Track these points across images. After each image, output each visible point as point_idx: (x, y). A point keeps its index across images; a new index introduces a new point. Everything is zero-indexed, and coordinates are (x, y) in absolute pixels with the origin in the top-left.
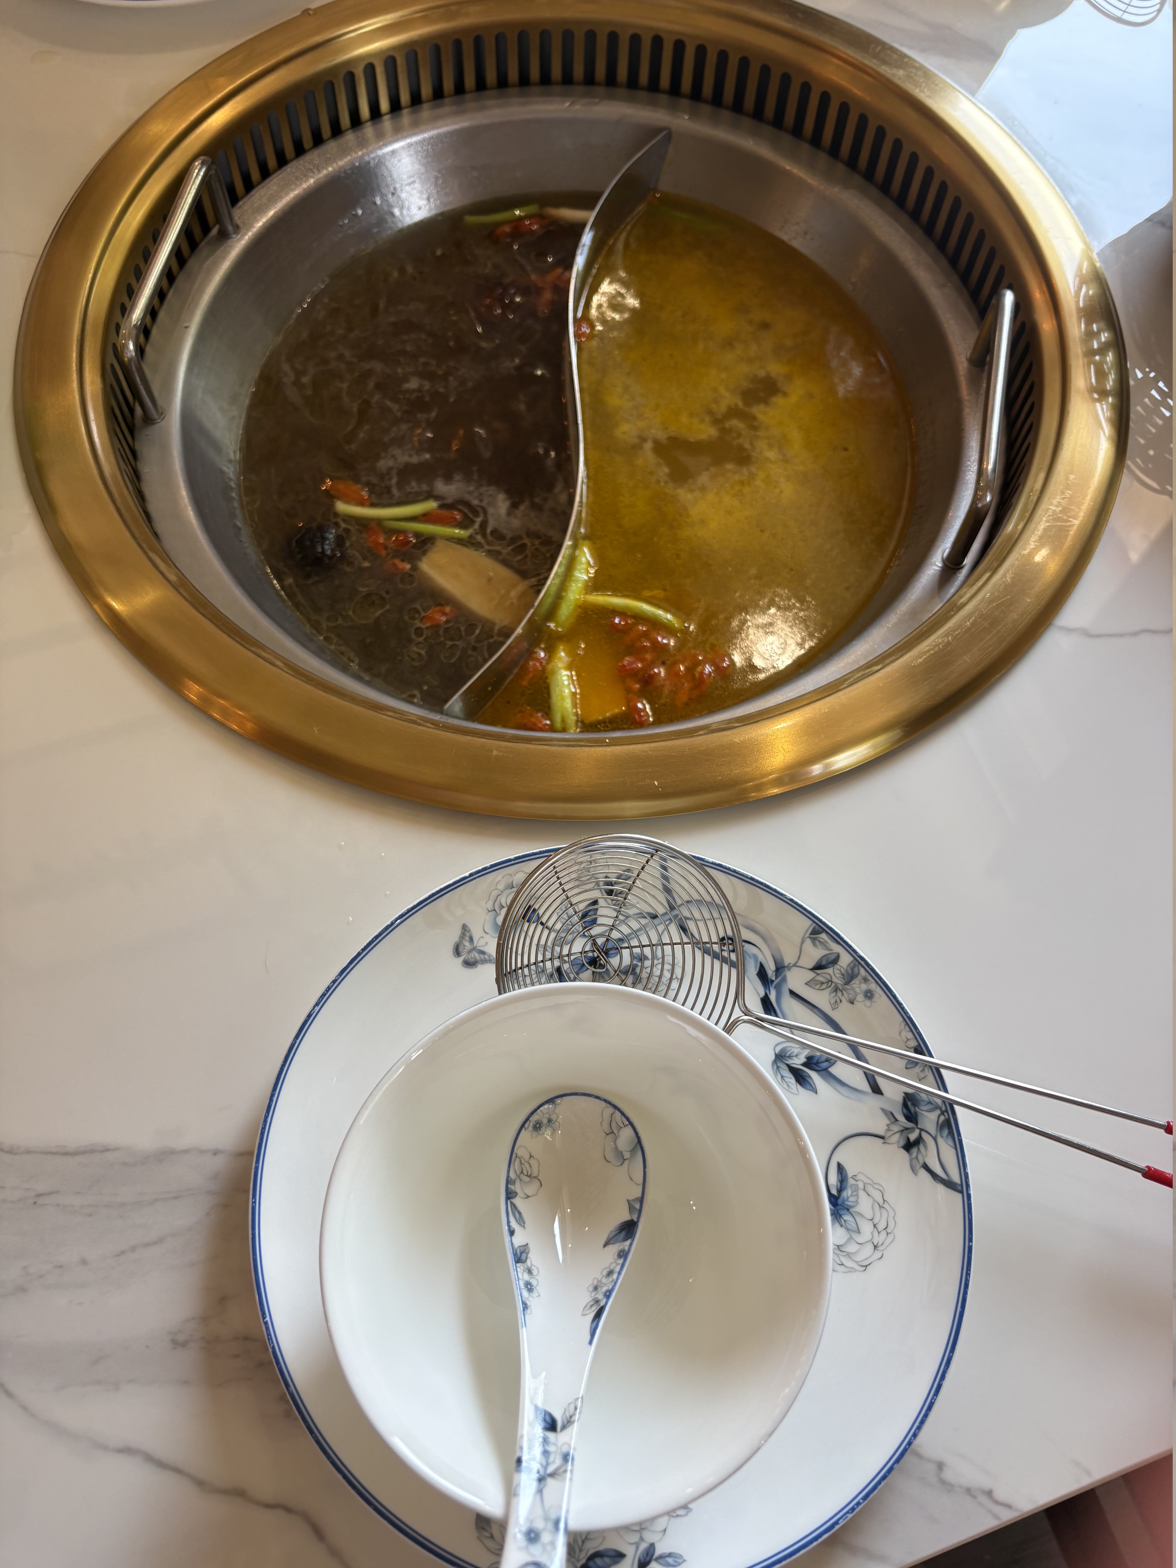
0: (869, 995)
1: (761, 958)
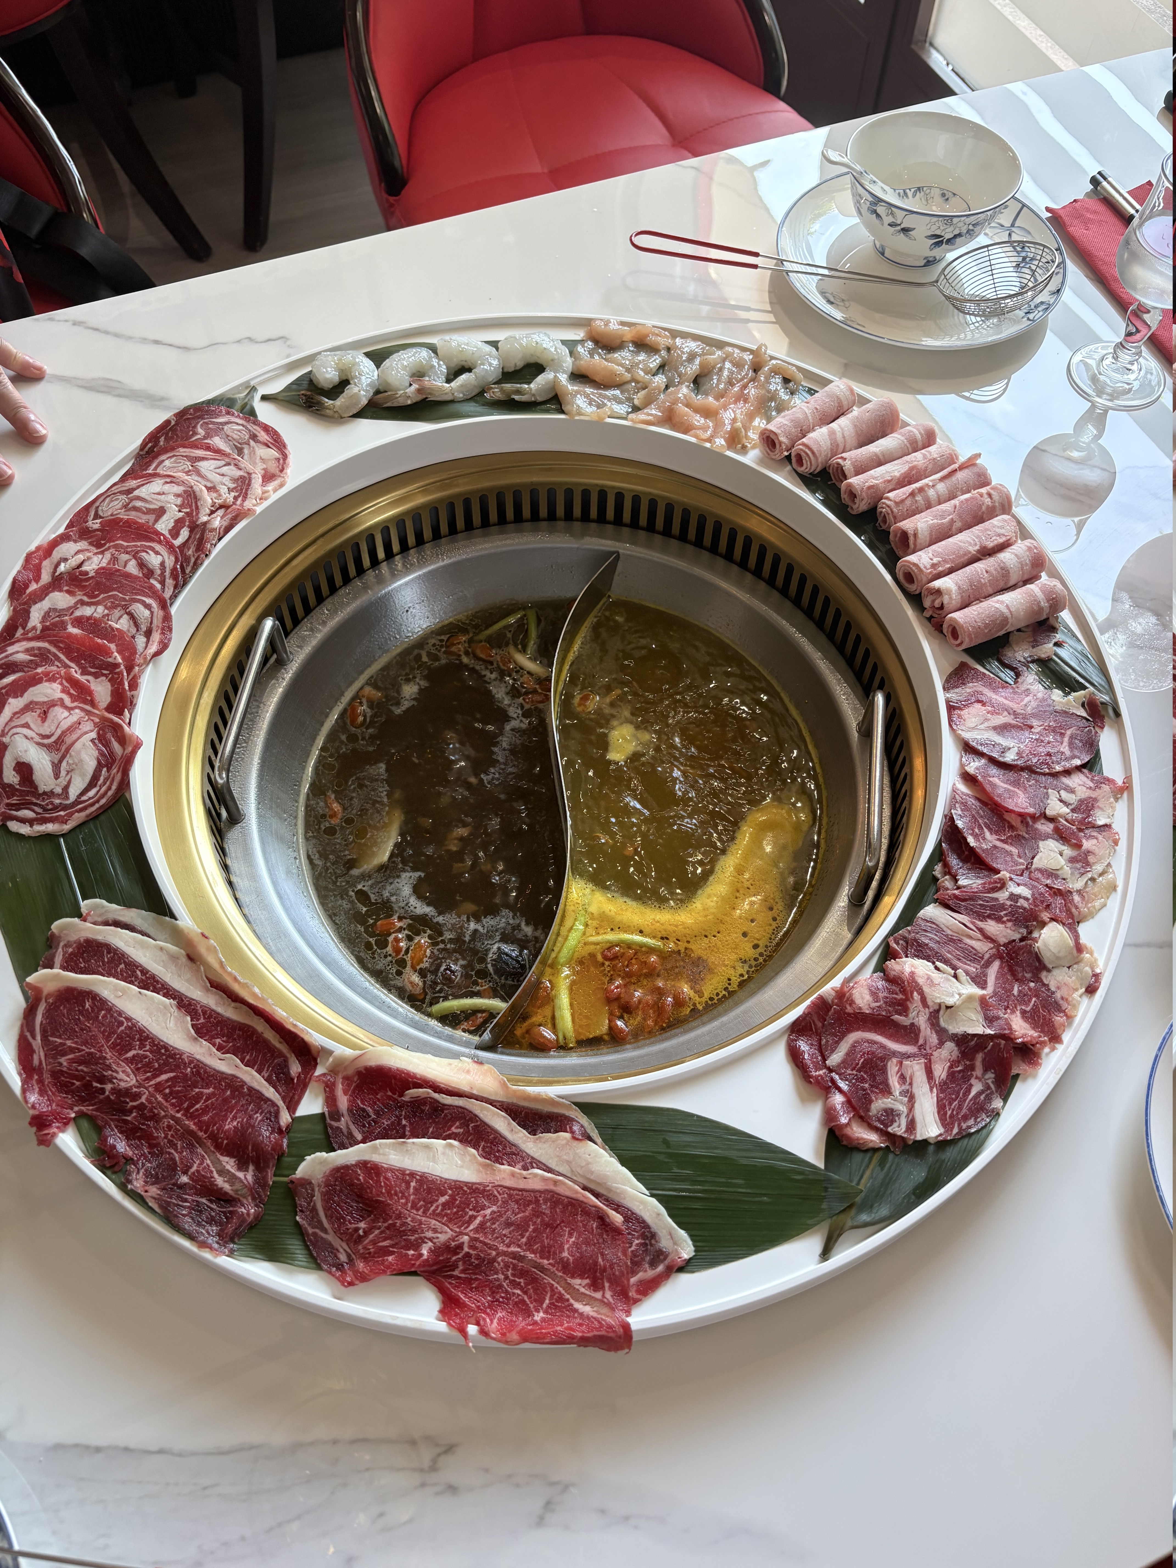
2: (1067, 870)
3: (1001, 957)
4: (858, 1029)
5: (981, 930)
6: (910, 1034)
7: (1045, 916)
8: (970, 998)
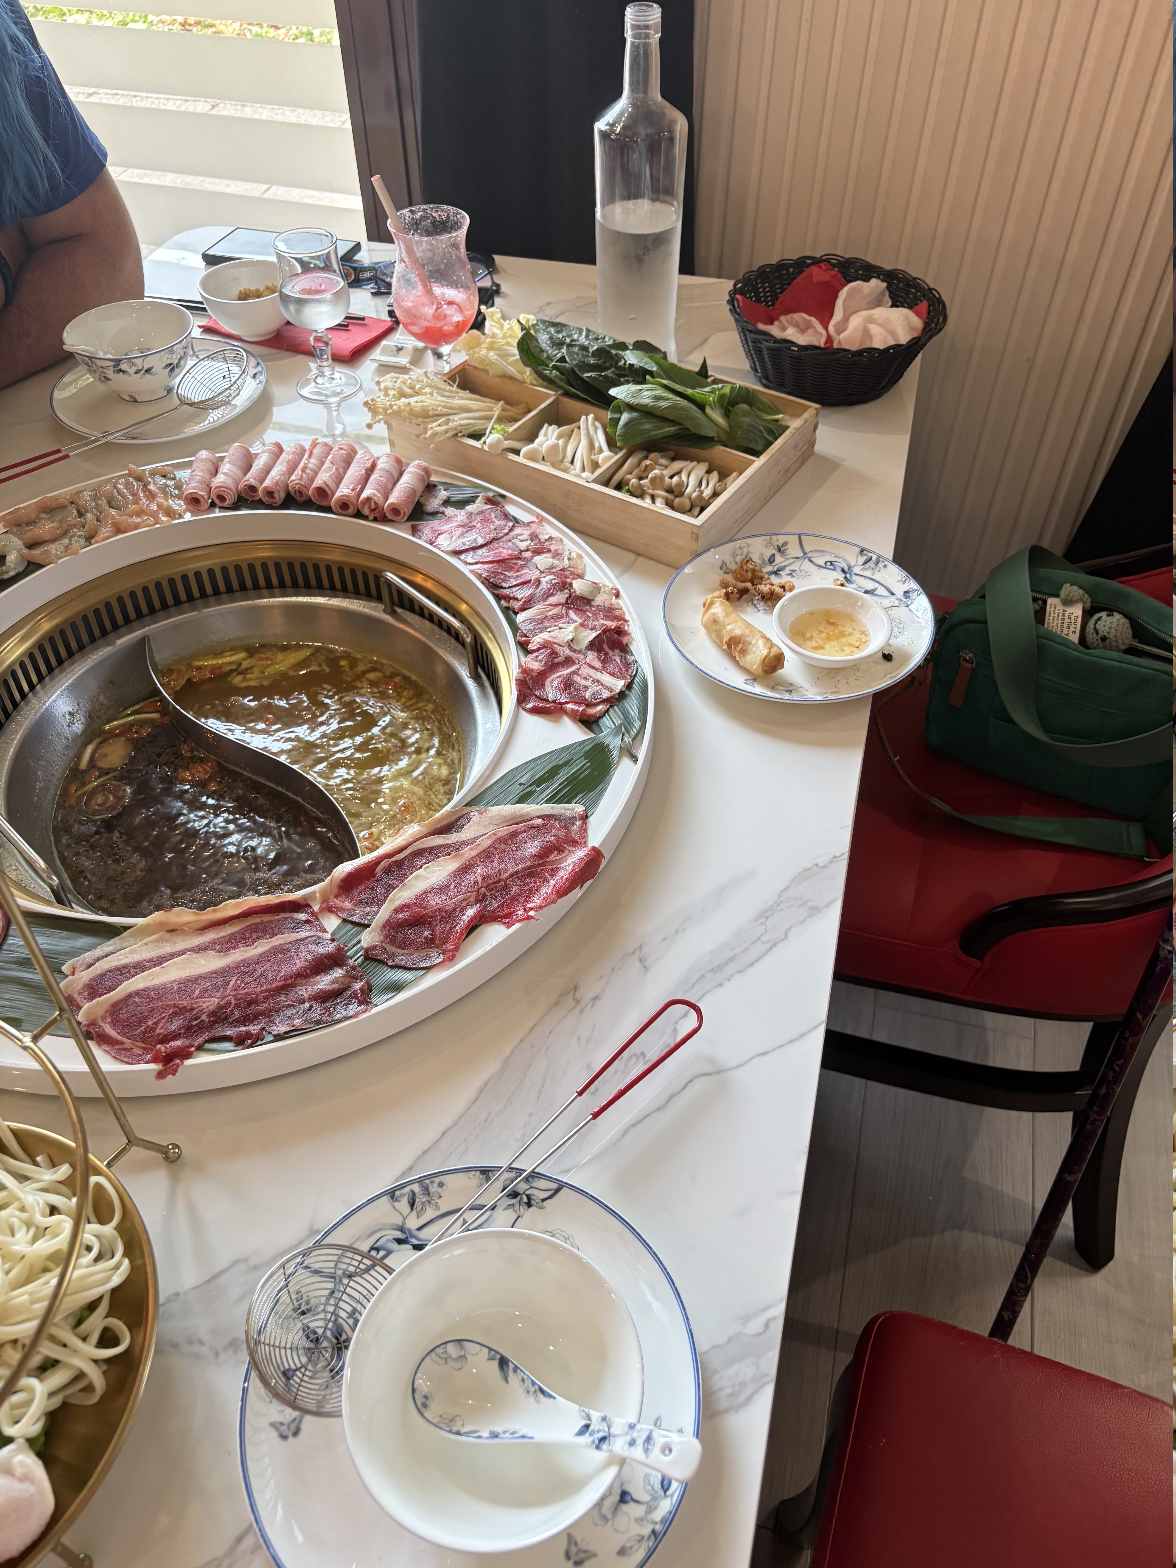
0: (441, 1185)
1: (390, 1237)
2: (556, 562)
3: (570, 608)
4: (547, 678)
5: (550, 605)
6: (569, 661)
7: (569, 580)
8: (576, 629)
